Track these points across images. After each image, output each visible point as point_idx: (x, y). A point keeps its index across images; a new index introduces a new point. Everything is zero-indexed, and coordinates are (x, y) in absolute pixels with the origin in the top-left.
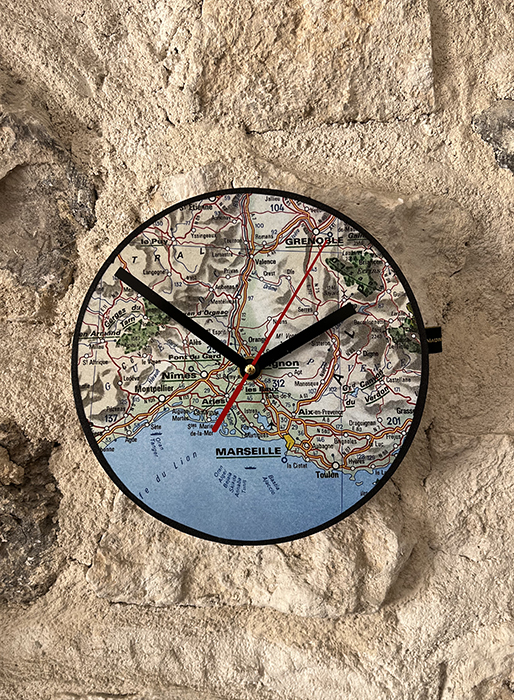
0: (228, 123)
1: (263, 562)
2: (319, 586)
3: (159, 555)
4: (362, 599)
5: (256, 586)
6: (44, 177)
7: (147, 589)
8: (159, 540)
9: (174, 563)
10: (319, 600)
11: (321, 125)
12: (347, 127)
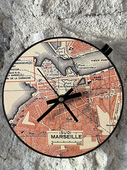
0: (53, 16)
3: (28, 156)
5: (59, 169)
7: (24, 167)
8: (28, 151)
9: (33, 159)
11: (84, 16)
12: (92, 17)
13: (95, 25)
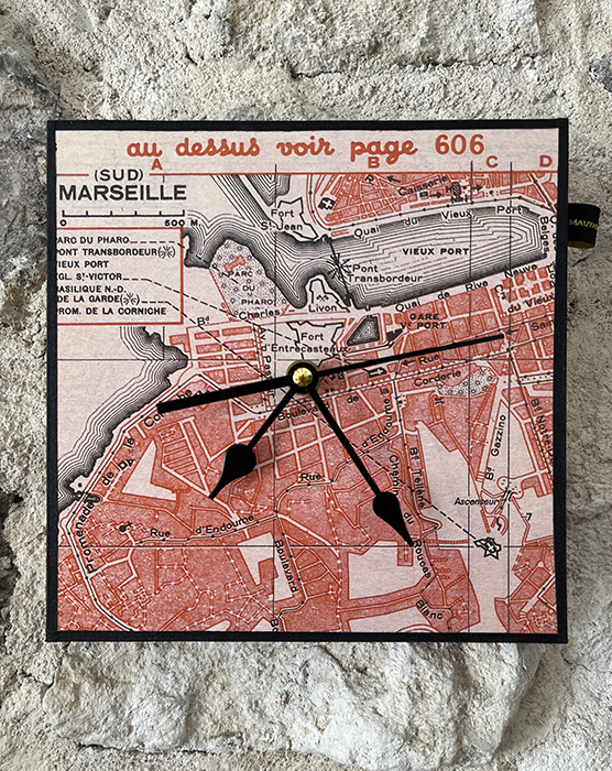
0: (267, 60)
1: (310, 680)
2: (397, 719)
3: (155, 668)
4: (465, 742)
5: (299, 720)
6: (20, 125)
7: (133, 723)
9: (177, 680)
10: (397, 743)
11: (390, 66)
12: (424, 71)
13: (437, 99)
